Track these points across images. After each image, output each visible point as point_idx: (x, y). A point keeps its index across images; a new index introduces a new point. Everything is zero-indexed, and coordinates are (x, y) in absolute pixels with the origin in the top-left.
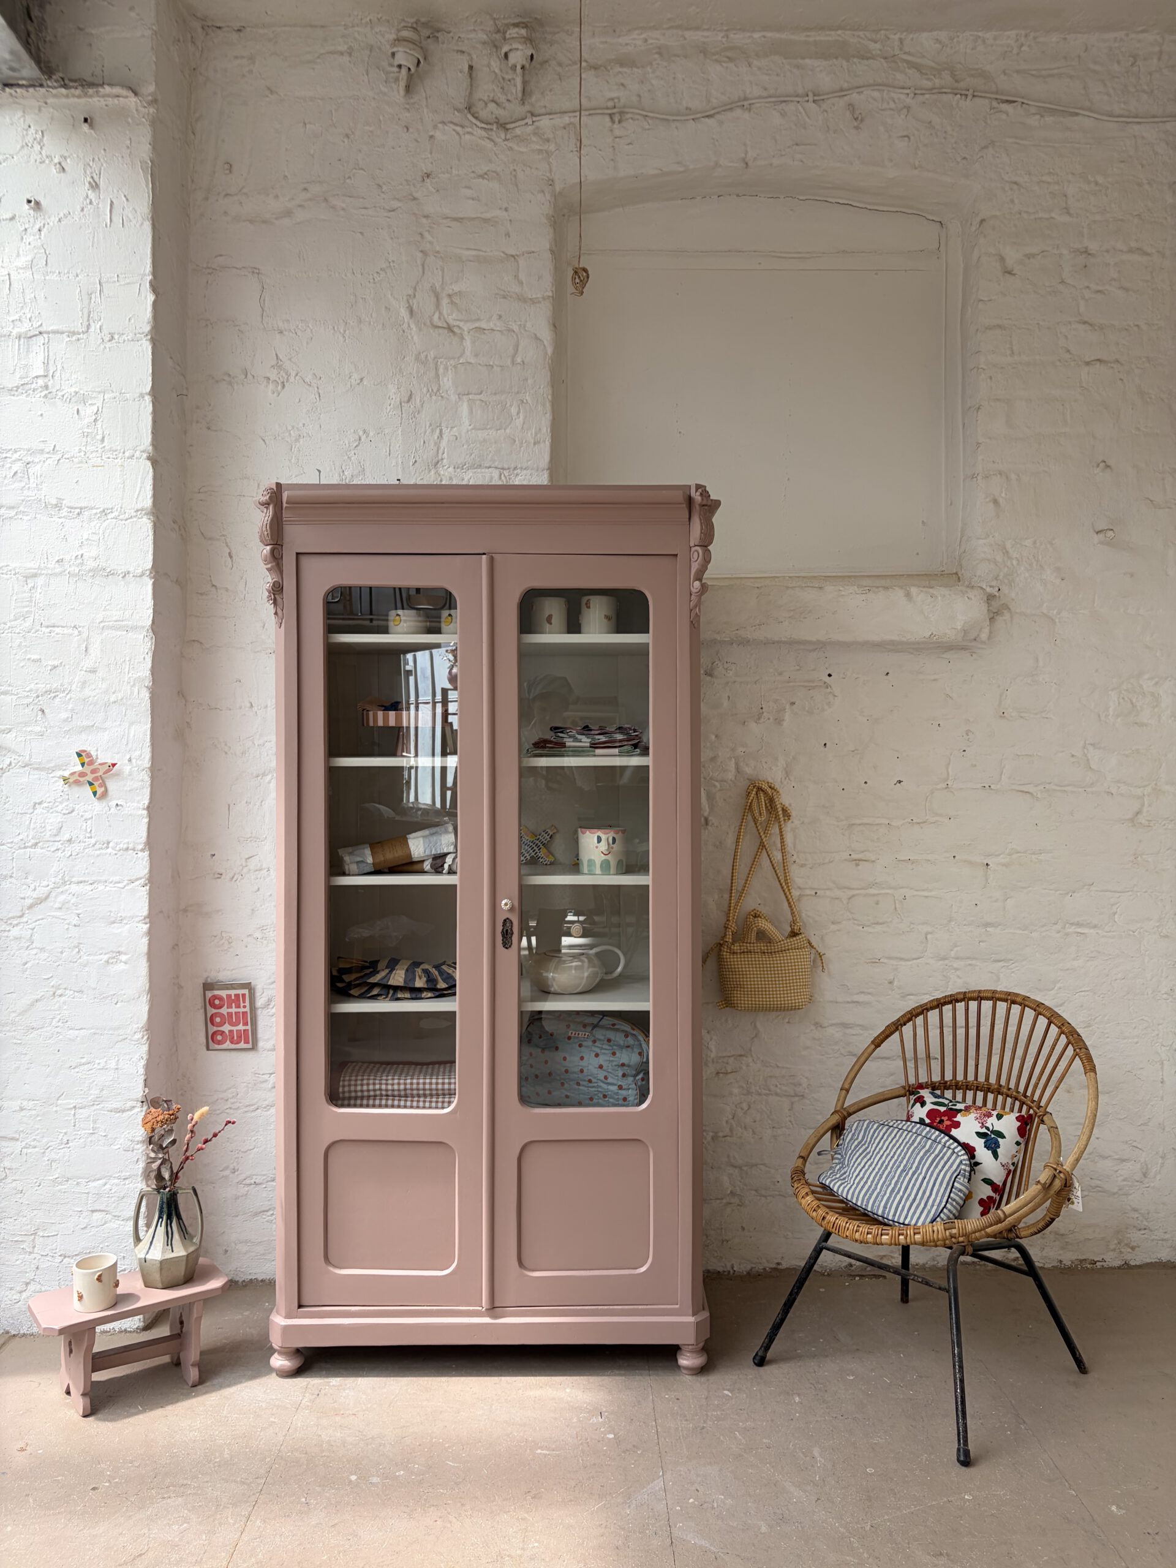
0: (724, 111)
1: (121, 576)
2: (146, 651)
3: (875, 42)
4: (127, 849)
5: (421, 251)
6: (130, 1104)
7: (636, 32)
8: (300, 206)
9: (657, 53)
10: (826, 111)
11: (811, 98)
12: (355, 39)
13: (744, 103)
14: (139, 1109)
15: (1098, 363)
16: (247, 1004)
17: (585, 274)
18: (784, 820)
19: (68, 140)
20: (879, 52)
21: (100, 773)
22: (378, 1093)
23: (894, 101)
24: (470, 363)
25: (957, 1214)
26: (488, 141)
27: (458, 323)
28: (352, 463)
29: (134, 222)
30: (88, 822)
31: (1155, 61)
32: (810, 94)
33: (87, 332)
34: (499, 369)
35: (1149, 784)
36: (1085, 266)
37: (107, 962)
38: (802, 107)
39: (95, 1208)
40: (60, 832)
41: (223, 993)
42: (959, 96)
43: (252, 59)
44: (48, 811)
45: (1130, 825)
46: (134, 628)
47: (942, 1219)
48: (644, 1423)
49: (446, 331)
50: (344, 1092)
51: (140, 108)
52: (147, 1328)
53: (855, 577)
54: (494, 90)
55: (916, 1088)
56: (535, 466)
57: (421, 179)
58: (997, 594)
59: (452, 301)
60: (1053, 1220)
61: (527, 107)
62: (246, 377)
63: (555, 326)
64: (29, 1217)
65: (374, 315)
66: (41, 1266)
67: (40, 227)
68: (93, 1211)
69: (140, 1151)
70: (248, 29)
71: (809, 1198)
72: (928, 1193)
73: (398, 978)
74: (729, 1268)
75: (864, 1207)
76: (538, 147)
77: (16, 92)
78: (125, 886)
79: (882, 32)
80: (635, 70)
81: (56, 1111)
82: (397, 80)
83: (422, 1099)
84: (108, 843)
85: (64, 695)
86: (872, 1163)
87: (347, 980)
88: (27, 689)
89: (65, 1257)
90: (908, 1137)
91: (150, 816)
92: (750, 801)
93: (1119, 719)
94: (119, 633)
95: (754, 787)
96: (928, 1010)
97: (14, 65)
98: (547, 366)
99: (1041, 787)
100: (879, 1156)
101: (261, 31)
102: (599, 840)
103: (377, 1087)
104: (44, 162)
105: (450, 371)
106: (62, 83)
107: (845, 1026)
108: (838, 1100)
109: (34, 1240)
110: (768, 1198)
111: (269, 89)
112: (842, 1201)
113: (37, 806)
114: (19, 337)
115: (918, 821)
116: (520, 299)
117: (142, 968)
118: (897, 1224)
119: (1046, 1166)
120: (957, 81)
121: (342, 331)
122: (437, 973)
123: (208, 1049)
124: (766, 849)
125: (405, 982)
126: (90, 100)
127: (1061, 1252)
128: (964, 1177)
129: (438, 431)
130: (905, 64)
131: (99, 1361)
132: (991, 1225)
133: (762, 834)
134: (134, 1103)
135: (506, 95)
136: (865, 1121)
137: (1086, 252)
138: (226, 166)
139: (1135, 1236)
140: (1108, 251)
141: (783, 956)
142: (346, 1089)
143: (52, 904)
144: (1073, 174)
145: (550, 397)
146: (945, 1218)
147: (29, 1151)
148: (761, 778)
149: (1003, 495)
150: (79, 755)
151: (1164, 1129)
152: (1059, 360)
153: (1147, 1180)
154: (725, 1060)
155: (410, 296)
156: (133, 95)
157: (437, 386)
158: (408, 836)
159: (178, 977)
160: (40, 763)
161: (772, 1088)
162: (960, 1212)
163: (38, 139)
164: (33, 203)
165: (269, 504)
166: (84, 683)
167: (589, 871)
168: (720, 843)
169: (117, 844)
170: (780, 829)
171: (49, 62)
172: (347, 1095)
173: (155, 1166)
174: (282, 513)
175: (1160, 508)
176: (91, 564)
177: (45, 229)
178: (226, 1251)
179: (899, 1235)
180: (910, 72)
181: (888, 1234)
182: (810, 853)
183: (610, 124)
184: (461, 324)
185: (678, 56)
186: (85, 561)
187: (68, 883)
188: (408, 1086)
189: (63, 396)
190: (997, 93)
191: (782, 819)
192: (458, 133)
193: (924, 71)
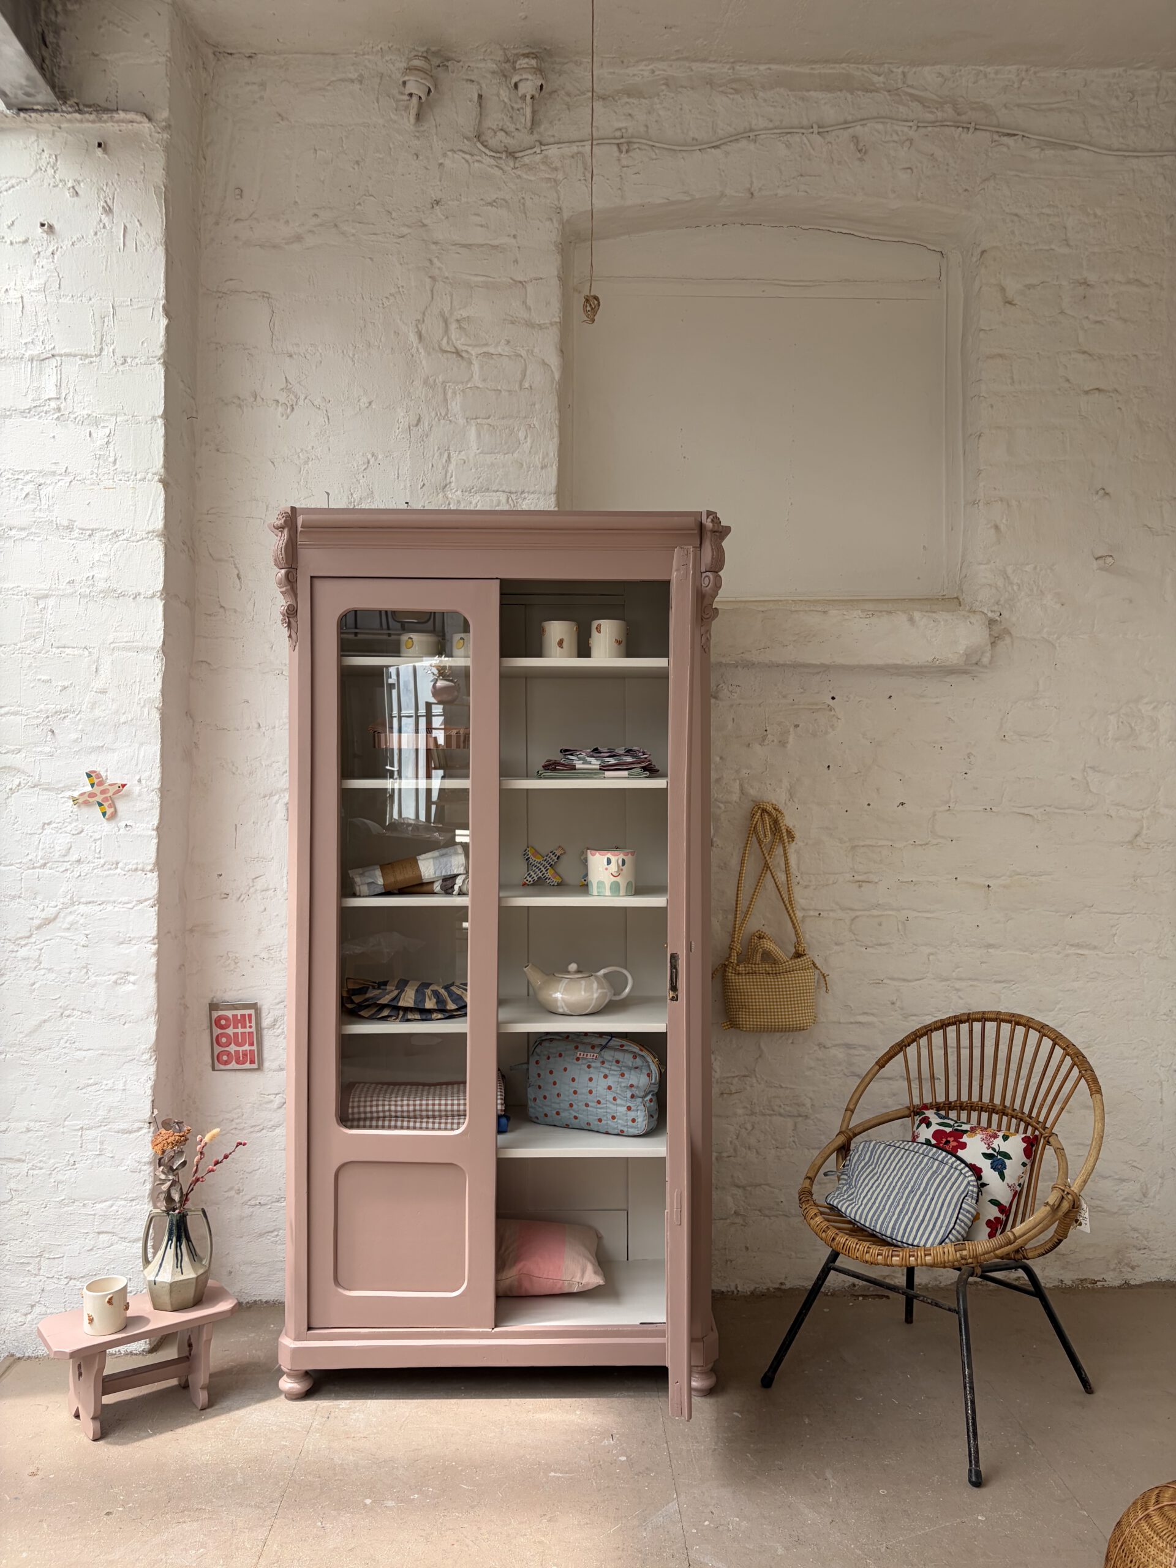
0: (730, 142)
1: (132, 597)
2: (157, 672)
3: (879, 75)
4: (136, 870)
5: (430, 277)
6: (137, 1125)
7: (644, 63)
8: (310, 231)
9: (664, 84)
10: (830, 143)
11: (816, 130)
12: (365, 66)
13: (749, 134)
14: (146, 1130)
15: (1097, 392)
16: (253, 1024)
17: (596, 302)
18: (789, 841)
19: (81, 164)
20: (882, 85)
21: (110, 794)
22: (387, 1114)
23: (897, 134)
24: (478, 388)
25: (965, 1235)
26: (496, 168)
27: (466, 348)
28: (361, 486)
29: (147, 246)
30: (98, 843)
31: (1153, 97)
32: (815, 126)
33: (100, 355)
34: (507, 393)
35: (1147, 808)
36: (1085, 297)
37: (115, 982)
38: (807, 139)
39: (103, 1229)
40: (69, 852)
41: (229, 1014)
42: (961, 129)
43: (263, 85)
44: (57, 831)
45: (1129, 847)
46: (145, 649)
47: (951, 1240)
48: (656, 1445)
49: (454, 356)
50: (353, 1114)
51: (153, 134)
52: (153, 1350)
53: (858, 601)
54: (503, 119)
55: (921, 1109)
56: (542, 490)
57: (431, 206)
58: (999, 619)
59: (460, 325)
60: (1060, 1241)
61: (536, 137)
62: (255, 399)
63: (563, 351)
64: (35, 1239)
65: (382, 339)
66: (47, 1288)
67: (53, 250)
68: (99, 1233)
69: (148, 1172)
70: (260, 56)
71: (819, 1219)
72: (936, 1215)
73: (408, 999)
74: (733, 1288)
75: (872, 1228)
76: (547, 176)
77: (30, 116)
78: (134, 907)
79: (886, 65)
80: (643, 100)
81: (63, 1133)
82: (407, 108)
83: (431, 1120)
84: (117, 863)
85: (74, 715)
86: (880, 1184)
87: (356, 1001)
88: (37, 710)
89: (71, 1279)
90: (915, 1158)
91: (159, 836)
92: (754, 823)
93: (1118, 743)
94: (130, 654)
95: (759, 808)
96: (932, 1031)
97: (31, 91)
98: (555, 393)
99: (1041, 810)
100: (886, 1177)
101: (273, 58)
102: (609, 862)
103: (387, 1108)
104: (57, 186)
105: (458, 396)
106: (77, 108)
107: (848, 1046)
108: (843, 1121)
109: (39, 1262)
110: (772, 1218)
111: (280, 115)
112: (850, 1222)
113: (46, 826)
114: (32, 360)
115: (921, 843)
116: (527, 324)
117: (151, 988)
118: (905, 1245)
119: (1054, 1188)
120: (959, 114)
121: (351, 355)
122: (446, 994)
123: (214, 1069)
124: (771, 871)
125: (415, 1002)
126: (103, 125)
127: (1062, 1272)
128: (972, 1198)
129: (446, 455)
130: (908, 98)
131: (109, 1384)
132: (1001, 1247)
133: (766, 855)
134: (141, 1125)
135: (516, 125)
136: (871, 1141)
137: (1085, 283)
138: (238, 192)
139: (1135, 1256)
140: (1106, 283)
141: (788, 977)
142: (356, 1110)
143: (60, 925)
144: (1072, 206)
145: (557, 422)
146: (954, 1239)
147: (35, 1172)
148: (765, 800)
149: (1004, 521)
150: (89, 775)
151: (1163, 1149)
152: (1059, 389)
153: (1146, 1200)
154: (729, 1080)
155: (419, 320)
156: (147, 120)
157: (446, 409)
158: (417, 857)
159: (184, 997)
160: (49, 784)
161: (776, 1108)
162: (968, 1233)
163: (52, 163)
164: (46, 226)
165: (283, 528)
166: (95, 703)
167: (598, 892)
168: (725, 864)
169: (125, 864)
170: (785, 850)
171: (63, 87)
172: (356, 1116)
173: (165, 1187)
174: (297, 537)
175: (1158, 535)
176: (102, 585)
177: (58, 253)
178: (231, 1272)
179: (910, 1256)
180: (915, 104)
181: (898, 1256)
182: (814, 875)
183: (616, 154)
184: (470, 349)
185: (686, 88)
186: (96, 583)
187: (77, 903)
188: (418, 1108)
189: (75, 418)
190: (998, 126)
191: (786, 840)
192: (467, 161)
193: (926, 104)
